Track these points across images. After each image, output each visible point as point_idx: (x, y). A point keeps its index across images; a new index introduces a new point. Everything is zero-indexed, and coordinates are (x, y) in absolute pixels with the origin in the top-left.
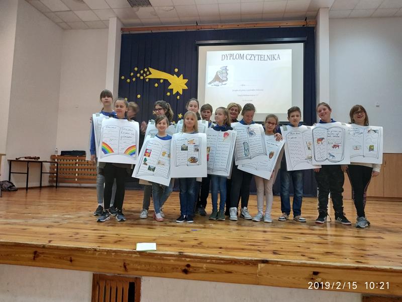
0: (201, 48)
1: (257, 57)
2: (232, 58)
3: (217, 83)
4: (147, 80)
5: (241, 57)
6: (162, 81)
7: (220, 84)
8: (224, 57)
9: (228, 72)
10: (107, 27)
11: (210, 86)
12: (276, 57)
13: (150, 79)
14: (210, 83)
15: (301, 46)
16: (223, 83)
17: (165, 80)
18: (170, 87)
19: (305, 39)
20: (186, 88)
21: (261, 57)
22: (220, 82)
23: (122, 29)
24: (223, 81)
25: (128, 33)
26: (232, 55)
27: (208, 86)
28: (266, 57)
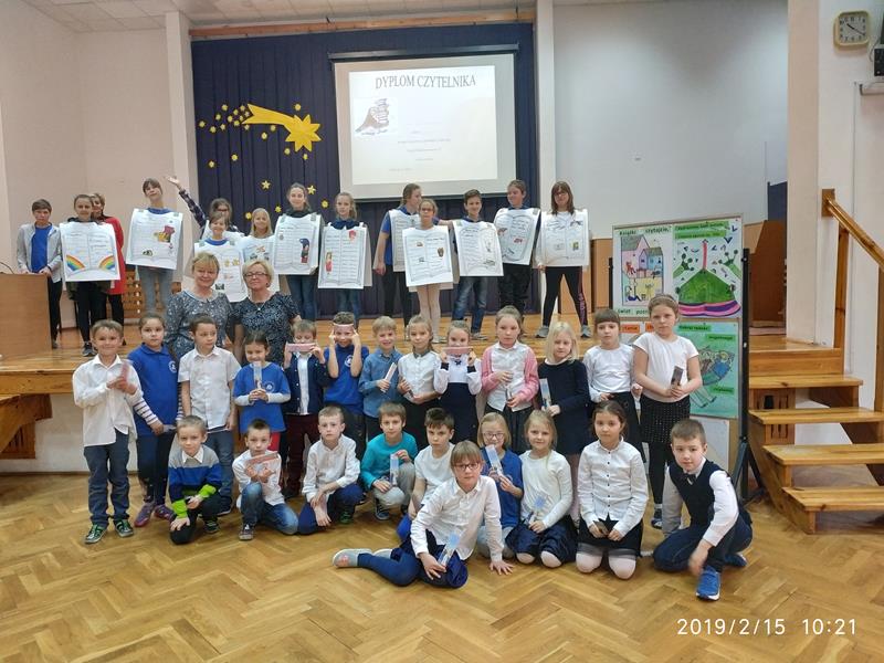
0: (338, 67)
1: (437, 80)
2: (393, 84)
3: (370, 129)
4: (247, 127)
5: (410, 81)
6: (273, 128)
7: (376, 131)
8: (380, 83)
9: (388, 109)
10: (162, 27)
11: (359, 134)
12: (468, 80)
13: (251, 125)
14: (359, 130)
15: (508, 61)
16: (382, 129)
17: (280, 127)
18: (289, 139)
19: (516, 47)
20: (319, 139)
21: (444, 82)
22: (375, 127)
23: (191, 32)
24: (381, 125)
25: (202, 39)
26: (393, 79)
27: (355, 135)
28: (452, 80)
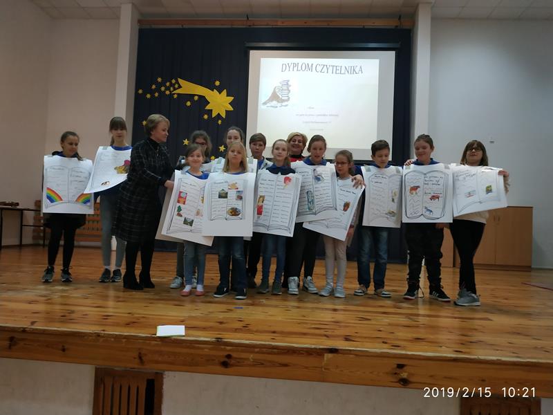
0: (252, 53)
1: (331, 68)
2: (296, 68)
3: (274, 103)
4: (175, 96)
5: (309, 68)
6: (196, 98)
7: (279, 104)
8: (284, 68)
9: (290, 88)
10: (118, 18)
11: (265, 107)
12: (357, 70)
13: (178, 94)
14: (265, 103)
15: (391, 55)
16: (284, 104)
17: (202, 98)
18: (208, 107)
19: (397, 45)
20: (231, 108)
21: (337, 70)
22: (278, 102)
23: (139, 21)
24: (283, 101)
25: (148, 27)
26: (295, 65)
27: (261, 107)
28: (343, 69)
